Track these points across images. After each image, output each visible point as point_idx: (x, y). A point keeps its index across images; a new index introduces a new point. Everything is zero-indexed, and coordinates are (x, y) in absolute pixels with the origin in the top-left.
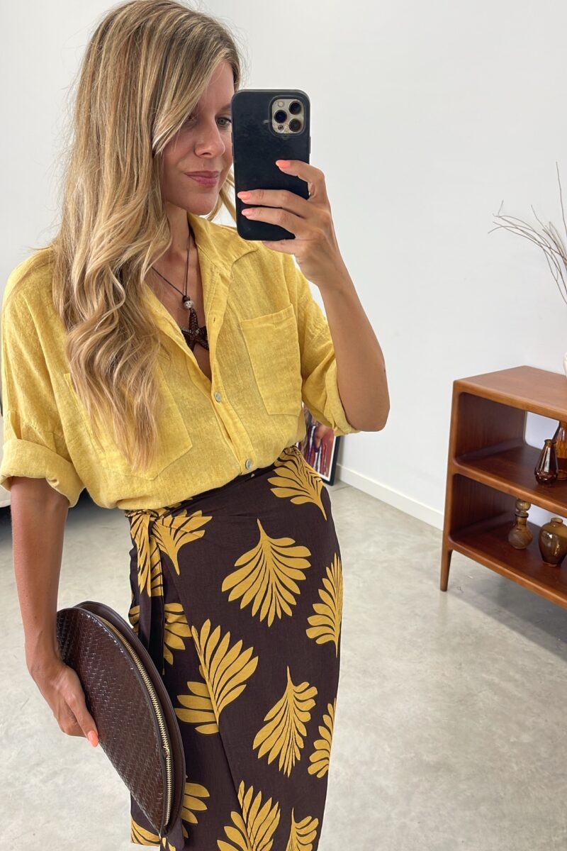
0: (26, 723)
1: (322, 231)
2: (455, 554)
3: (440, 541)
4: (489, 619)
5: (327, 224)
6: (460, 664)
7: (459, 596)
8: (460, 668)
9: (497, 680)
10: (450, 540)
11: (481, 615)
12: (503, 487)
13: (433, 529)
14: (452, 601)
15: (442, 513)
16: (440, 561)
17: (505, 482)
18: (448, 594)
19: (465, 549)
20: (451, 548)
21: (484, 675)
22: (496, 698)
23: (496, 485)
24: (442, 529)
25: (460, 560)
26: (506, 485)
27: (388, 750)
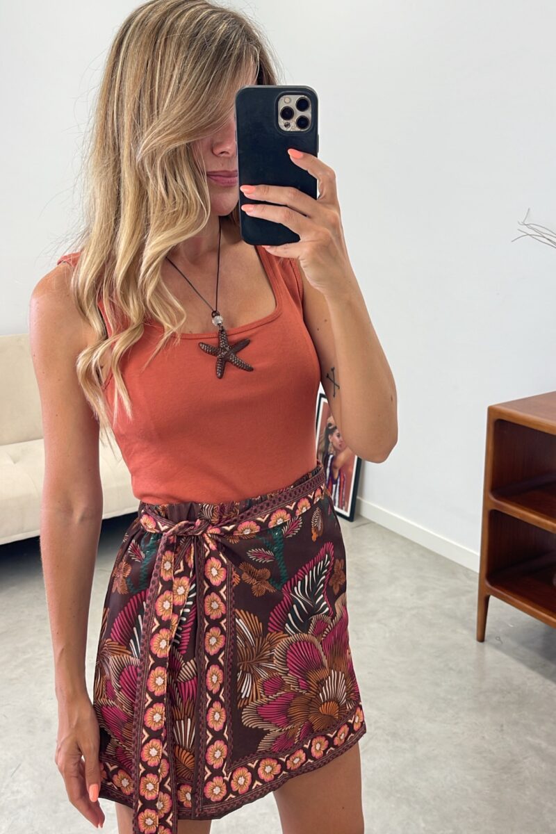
0: (18, 792)
1: (329, 232)
2: (493, 599)
3: (476, 585)
4: (533, 674)
5: (336, 226)
6: (502, 726)
7: (497, 647)
8: (502, 730)
9: (544, 745)
10: (487, 584)
11: (523, 669)
12: (546, 525)
13: (467, 571)
14: (491, 653)
15: (478, 554)
16: (476, 608)
17: (548, 519)
18: (486, 645)
19: (505, 595)
20: (488, 594)
21: (529, 738)
22: (543, 765)
23: (539, 522)
24: (478, 571)
25: (498, 607)
26: (549, 522)
27: (423, 825)
